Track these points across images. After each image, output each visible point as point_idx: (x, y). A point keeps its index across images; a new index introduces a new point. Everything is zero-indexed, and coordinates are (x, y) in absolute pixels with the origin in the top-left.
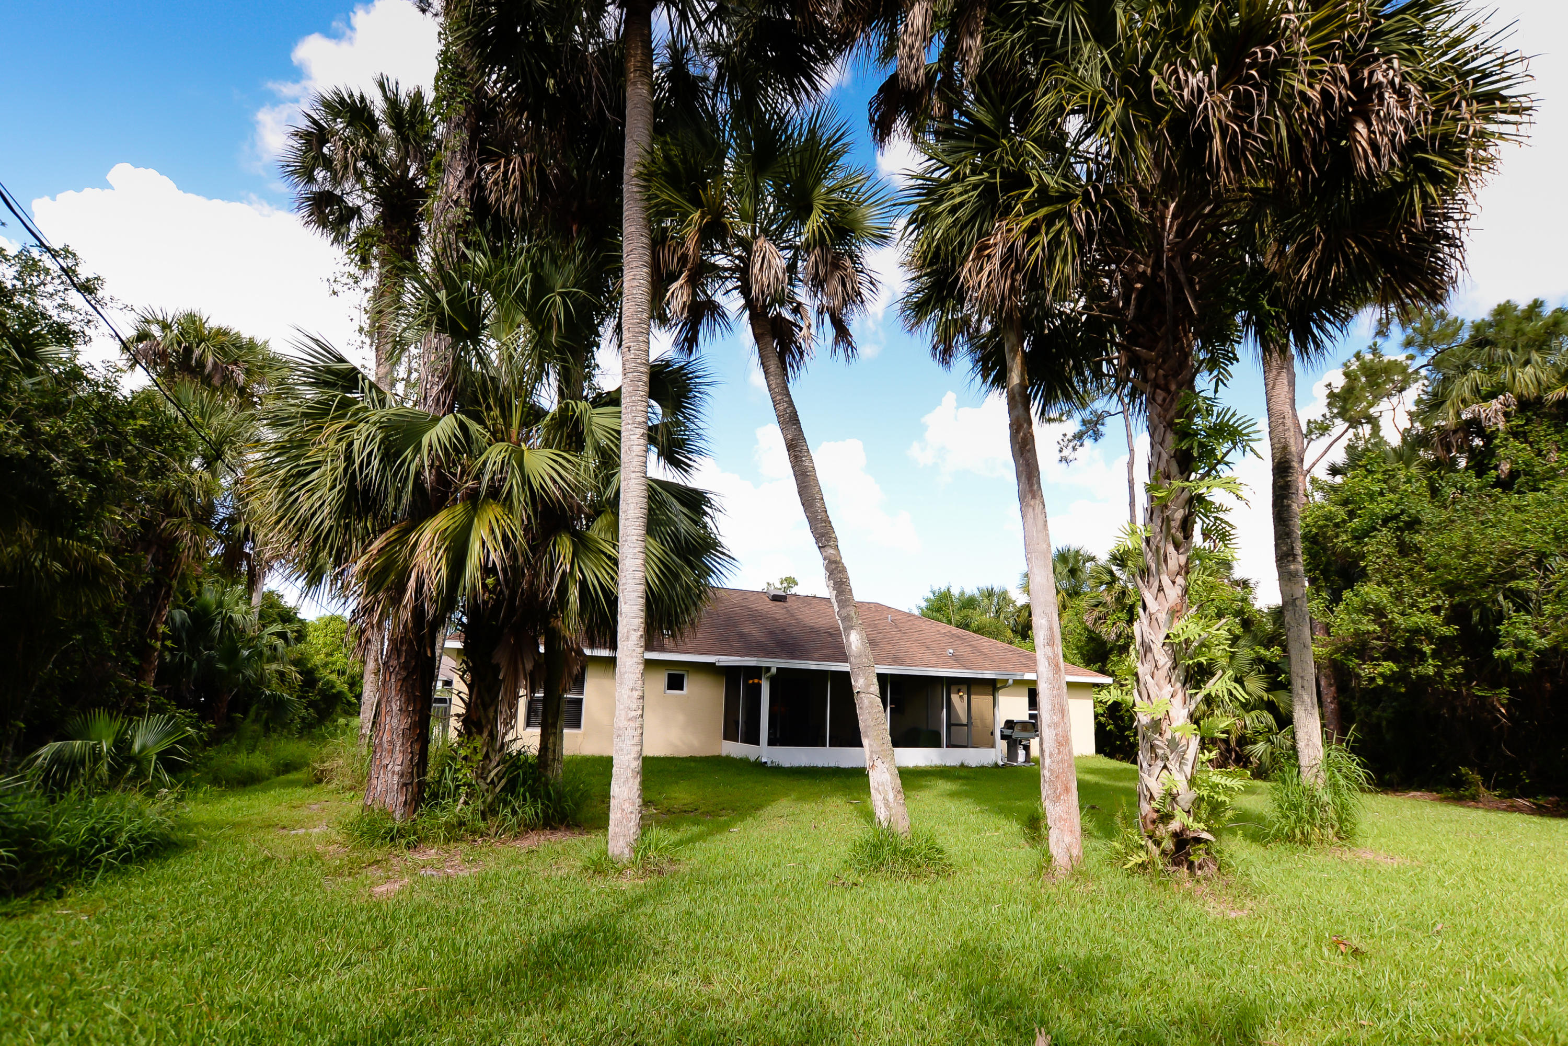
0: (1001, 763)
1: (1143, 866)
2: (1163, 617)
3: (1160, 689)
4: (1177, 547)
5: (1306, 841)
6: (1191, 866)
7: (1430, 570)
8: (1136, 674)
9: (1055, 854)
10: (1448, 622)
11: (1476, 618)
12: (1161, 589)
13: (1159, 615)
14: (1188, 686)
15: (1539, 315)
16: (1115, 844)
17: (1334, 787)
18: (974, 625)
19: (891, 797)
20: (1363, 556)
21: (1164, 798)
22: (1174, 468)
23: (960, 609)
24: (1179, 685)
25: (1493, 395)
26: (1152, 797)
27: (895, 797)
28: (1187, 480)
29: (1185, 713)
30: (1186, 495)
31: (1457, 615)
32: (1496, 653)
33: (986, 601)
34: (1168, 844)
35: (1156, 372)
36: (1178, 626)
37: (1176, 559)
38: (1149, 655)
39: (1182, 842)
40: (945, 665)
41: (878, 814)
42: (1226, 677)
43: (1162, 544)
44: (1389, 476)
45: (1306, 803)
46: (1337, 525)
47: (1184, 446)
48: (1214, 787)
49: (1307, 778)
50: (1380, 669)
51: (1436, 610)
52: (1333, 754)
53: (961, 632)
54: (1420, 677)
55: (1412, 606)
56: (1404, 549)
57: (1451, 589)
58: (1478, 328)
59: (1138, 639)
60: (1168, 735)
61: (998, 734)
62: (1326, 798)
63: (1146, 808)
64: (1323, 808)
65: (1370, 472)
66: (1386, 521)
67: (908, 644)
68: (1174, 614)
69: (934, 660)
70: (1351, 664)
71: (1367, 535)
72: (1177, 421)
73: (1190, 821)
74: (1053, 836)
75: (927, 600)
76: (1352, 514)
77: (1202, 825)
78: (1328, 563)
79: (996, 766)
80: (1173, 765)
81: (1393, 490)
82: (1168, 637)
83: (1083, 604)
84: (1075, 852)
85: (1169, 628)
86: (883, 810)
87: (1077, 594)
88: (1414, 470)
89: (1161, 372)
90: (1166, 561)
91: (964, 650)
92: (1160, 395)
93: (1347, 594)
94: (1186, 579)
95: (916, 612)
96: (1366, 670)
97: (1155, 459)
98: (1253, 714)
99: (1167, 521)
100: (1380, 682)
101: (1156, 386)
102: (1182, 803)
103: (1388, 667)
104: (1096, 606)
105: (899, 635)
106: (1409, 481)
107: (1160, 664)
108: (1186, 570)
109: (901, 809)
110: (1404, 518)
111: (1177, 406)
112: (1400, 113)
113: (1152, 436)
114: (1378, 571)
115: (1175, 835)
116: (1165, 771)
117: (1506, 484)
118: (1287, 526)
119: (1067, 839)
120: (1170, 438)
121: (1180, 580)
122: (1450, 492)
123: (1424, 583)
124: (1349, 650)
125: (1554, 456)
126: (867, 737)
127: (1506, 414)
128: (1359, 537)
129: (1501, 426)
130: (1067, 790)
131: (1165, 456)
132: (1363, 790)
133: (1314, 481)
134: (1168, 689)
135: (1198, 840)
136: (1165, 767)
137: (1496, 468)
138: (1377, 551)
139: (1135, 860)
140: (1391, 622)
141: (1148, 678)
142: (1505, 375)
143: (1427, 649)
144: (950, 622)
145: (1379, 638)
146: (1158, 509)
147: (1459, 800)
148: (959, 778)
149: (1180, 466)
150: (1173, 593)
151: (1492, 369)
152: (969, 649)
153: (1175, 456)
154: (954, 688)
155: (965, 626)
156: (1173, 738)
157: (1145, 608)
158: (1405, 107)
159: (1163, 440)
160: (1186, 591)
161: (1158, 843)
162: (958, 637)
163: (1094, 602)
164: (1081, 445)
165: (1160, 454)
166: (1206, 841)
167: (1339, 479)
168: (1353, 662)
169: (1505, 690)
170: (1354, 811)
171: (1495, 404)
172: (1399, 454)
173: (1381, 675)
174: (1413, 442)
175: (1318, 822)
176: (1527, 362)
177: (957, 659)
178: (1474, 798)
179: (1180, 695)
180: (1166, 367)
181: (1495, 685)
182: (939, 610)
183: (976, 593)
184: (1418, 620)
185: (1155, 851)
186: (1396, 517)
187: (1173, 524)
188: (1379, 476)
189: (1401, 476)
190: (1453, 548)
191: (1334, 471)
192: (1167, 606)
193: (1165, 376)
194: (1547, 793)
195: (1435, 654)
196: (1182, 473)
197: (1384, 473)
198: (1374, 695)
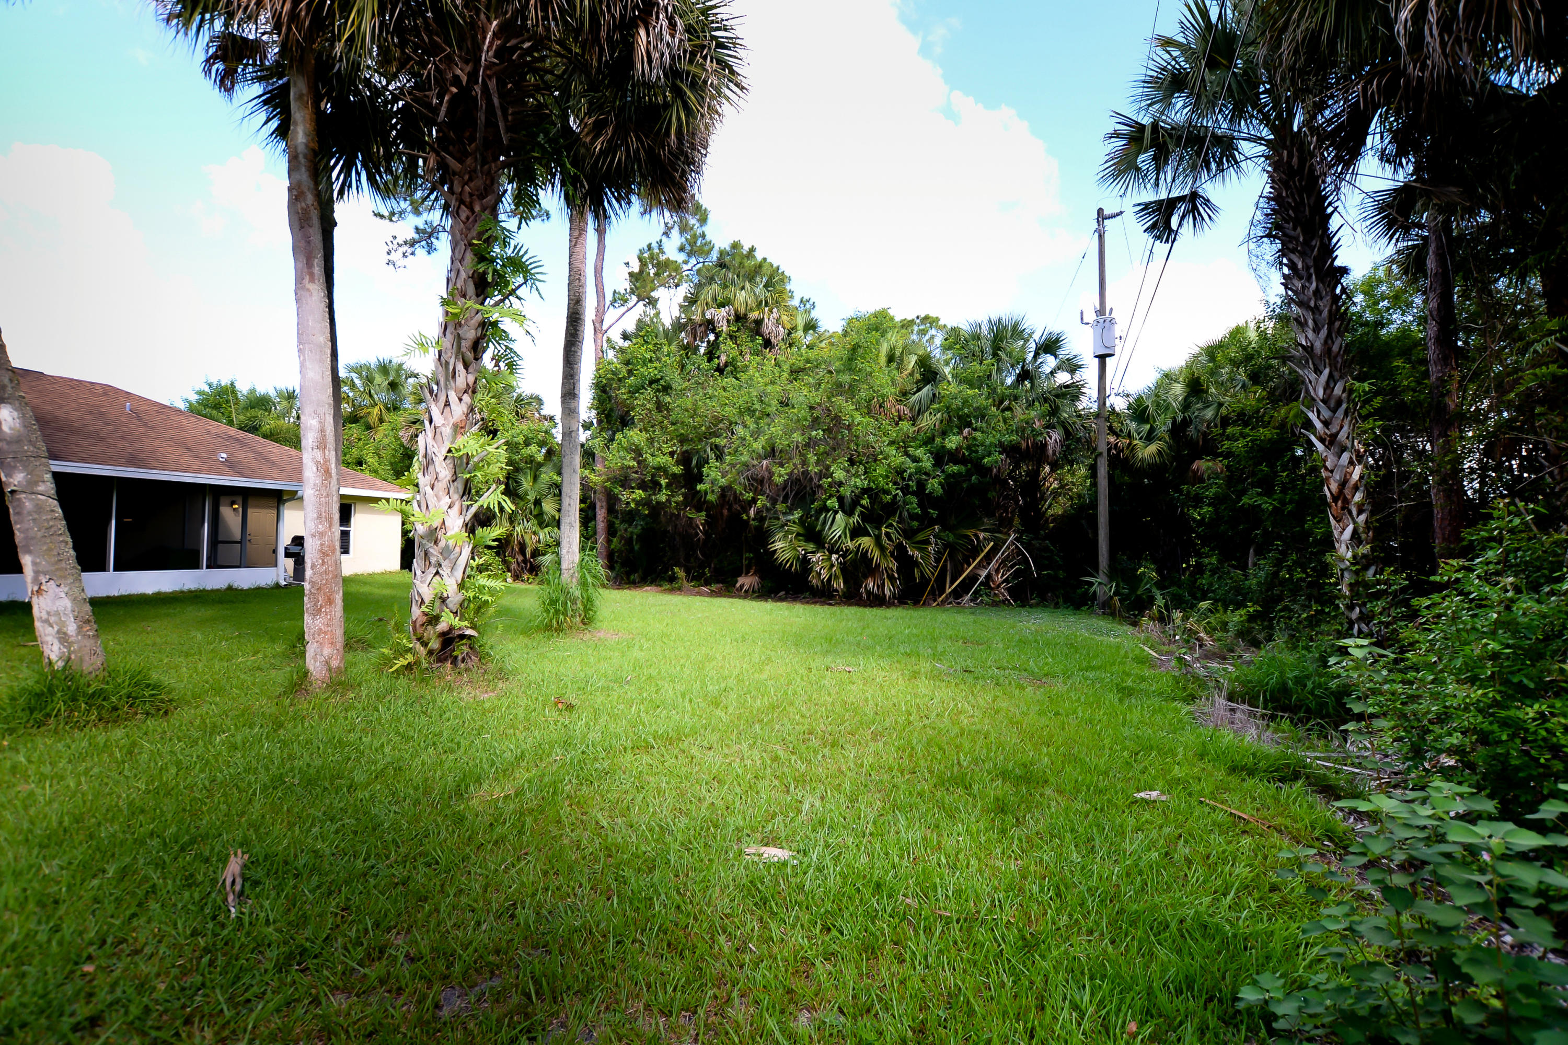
0: (283, 583)
1: (409, 667)
2: (447, 431)
3: (439, 499)
4: (466, 367)
5: (559, 629)
6: (454, 660)
7: (673, 424)
8: (417, 485)
9: (311, 668)
10: (678, 463)
11: (694, 462)
12: (447, 404)
13: (443, 429)
14: (465, 498)
15: (754, 257)
16: (384, 650)
17: (584, 584)
18: (266, 428)
19: (72, 628)
20: (633, 409)
21: (433, 602)
22: (471, 290)
23: (246, 408)
24: (456, 497)
25: (722, 305)
26: (423, 602)
27: (80, 628)
28: (482, 304)
29: (460, 522)
30: (479, 317)
31: (685, 459)
32: (699, 487)
33: (285, 403)
34: (435, 644)
35: (463, 187)
36: (461, 441)
37: (463, 378)
38: (431, 468)
39: (449, 639)
40: (212, 470)
41: (47, 652)
42: (498, 492)
43: (452, 361)
44: (657, 348)
45: (562, 598)
46: (620, 380)
47: (481, 268)
48: (481, 588)
49: (565, 577)
50: (634, 496)
51: (672, 454)
52: (586, 558)
53: (242, 434)
54: (658, 503)
55: (659, 449)
56: (660, 406)
57: (683, 440)
58: (722, 253)
59: (422, 451)
60: (442, 544)
61: (281, 552)
62: (577, 593)
63: (416, 612)
64: (574, 602)
65: (646, 342)
66: (651, 382)
67: (157, 443)
68: (459, 429)
69: (196, 464)
70: (616, 491)
71: (637, 392)
72: (475, 242)
73: (456, 622)
74: (311, 650)
75: (199, 393)
76: (630, 372)
77: (466, 623)
78: (611, 410)
79: (277, 586)
80: (445, 571)
81: (658, 359)
82: (450, 451)
83: (402, 419)
84: (335, 663)
85: (453, 442)
86: (56, 647)
87: (396, 409)
88: (673, 347)
89: (467, 188)
90: (454, 376)
91: (244, 456)
92: (464, 212)
93: (619, 436)
94: (472, 398)
95: (182, 406)
96: (625, 496)
97: (453, 275)
98: (546, 530)
99: (459, 338)
100: (633, 505)
101: (461, 202)
102: (450, 605)
103: (639, 494)
104: (414, 423)
105: (142, 430)
106: (668, 355)
107: (441, 476)
108: (472, 390)
109: (89, 643)
110: (662, 382)
111: (478, 228)
112: (668, 38)
113: (453, 252)
114: (641, 420)
115: (443, 634)
116: (437, 577)
117: (720, 370)
118: (572, 369)
119: (327, 651)
120: (469, 256)
121: (466, 398)
122: (690, 367)
123: (669, 433)
124: (615, 480)
125: (748, 357)
126: (29, 552)
127: (728, 321)
128: (634, 391)
129: (725, 328)
130: (330, 601)
131: (463, 275)
132: (604, 586)
133: (609, 340)
134: (446, 500)
135: (462, 637)
136: (437, 573)
137: (718, 358)
138: (643, 405)
139: (402, 662)
140: (645, 460)
141: (428, 489)
142: (730, 293)
143: (663, 482)
144: (230, 423)
145: (636, 472)
146: (451, 324)
147: (672, 591)
148: (221, 602)
149: (476, 288)
150: (459, 410)
151: (725, 287)
152: (251, 455)
153: (472, 277)
154: (224, 500)
155: (253, 429)
156: (447, 546)
157: (431, 421)
158: (673, 36)
159: (463, 258)
160: (471, 409)
161: (425, 644)
162: (237, 440)
163: (412, 418)
164: (413, 254)
165: (458, 271)
166: (470, 637)
167: (627, 344)
168: (617, 490)
169: (704, 513)
170: (597, 603)
171: (723, 312)
172: (666, 333)
173: (634, 500)
174: (678, 326)
175: (570, 613)
176: (743, 288)
177: (231, 466)
178: (680, 589)
179: (456, 508)
180: (472, 185)
181: (699, 510)
182: (217, 407)
183: (272, 393)
184: (662, 460)
185: (422, 651)
186: (658, 381)
187: (464, 343)
188: (651, 347)
189: (665, 349)
190: (687, 410)
191: (625, 336)
192: (452, 421)
193: (471, 195)
194: (718, 582)
195: (668, 486)
196: (478, 296)
197: (655, 345)
198: (630, 516)
